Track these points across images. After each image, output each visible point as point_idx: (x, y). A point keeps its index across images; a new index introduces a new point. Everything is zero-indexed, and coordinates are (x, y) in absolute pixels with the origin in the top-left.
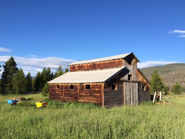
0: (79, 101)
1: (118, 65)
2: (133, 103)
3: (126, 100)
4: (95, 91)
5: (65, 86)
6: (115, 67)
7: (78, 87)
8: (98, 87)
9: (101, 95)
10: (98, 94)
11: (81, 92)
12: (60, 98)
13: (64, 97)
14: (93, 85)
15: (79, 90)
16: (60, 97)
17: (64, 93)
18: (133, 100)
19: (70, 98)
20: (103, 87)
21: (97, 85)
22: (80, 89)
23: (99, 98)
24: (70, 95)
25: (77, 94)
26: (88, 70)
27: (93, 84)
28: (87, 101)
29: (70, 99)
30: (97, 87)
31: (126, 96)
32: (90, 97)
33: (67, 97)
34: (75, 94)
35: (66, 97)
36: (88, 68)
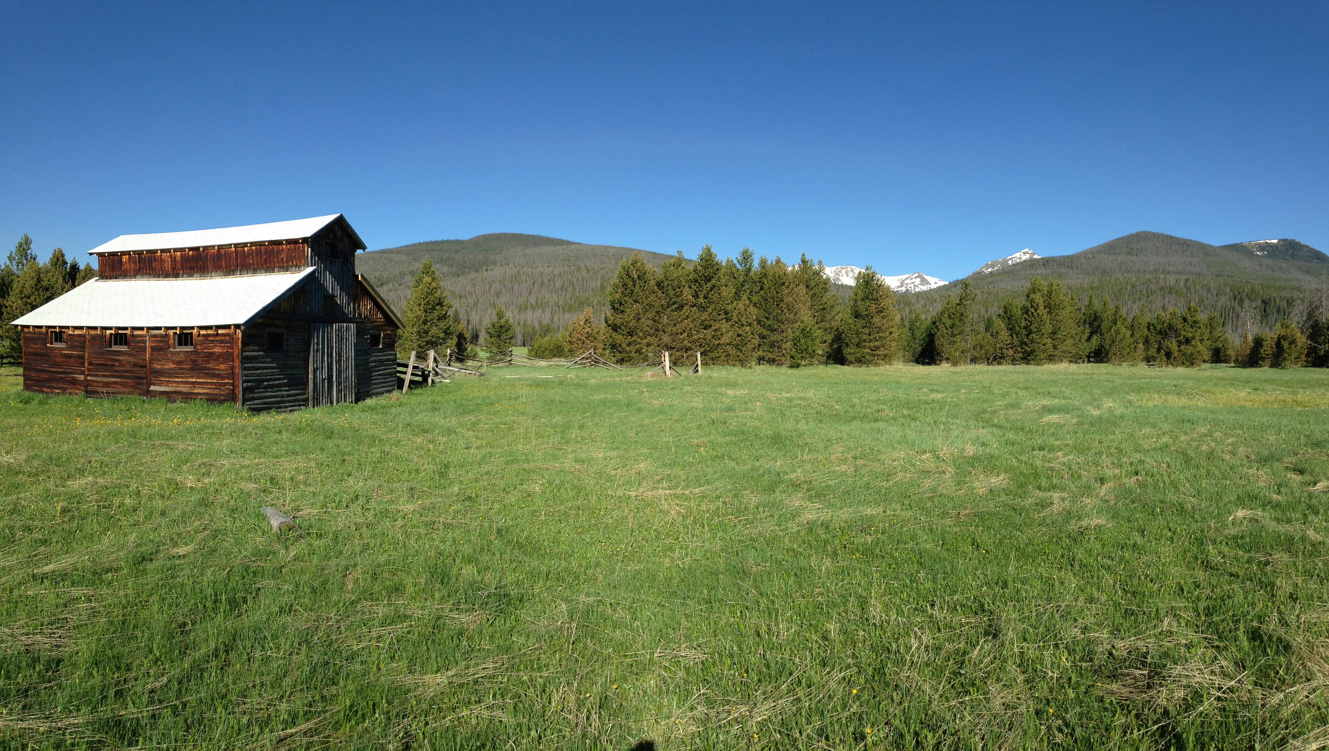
0: (153, 388)
1: (287, 262)
2: (339, 391)
3: (315, 384)
4: (212, 354)
5: (94, 338)
6: (279, 267)
7: (145, 342)
8: (221, 342)
9: (233, 368)
10: (222, 366)
11: (159, 361)
12: (74, 382)
13: (89, 378)
14: (204, 335)
15: (148, 350)
16: (74, 379)
17: (90, 364)
18: (339, 383)
19: (114, 380)
20: (240, 343)
21: (217, 335)
22: (153, 348)
23: (224, 378)
24: (116, 371)
25: (145, 367)
26: (176, 276)
27: (203, 332)
28: (183, 388)
29: (116, 383)
30: (217, 341)
31: (315, 371)
32: (192, 377)
33: (104, 376)
34: (135, 365)
35: (96, 376)
36: (174, 269)
